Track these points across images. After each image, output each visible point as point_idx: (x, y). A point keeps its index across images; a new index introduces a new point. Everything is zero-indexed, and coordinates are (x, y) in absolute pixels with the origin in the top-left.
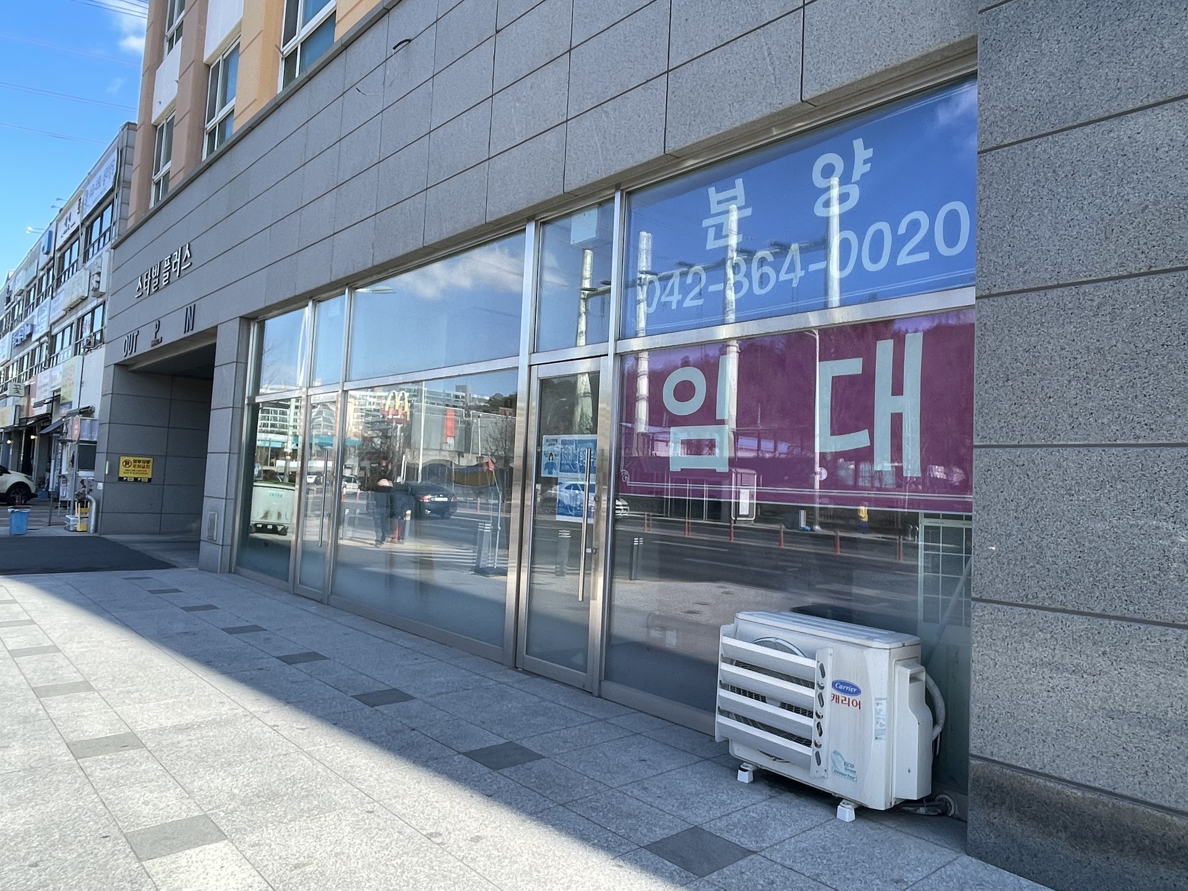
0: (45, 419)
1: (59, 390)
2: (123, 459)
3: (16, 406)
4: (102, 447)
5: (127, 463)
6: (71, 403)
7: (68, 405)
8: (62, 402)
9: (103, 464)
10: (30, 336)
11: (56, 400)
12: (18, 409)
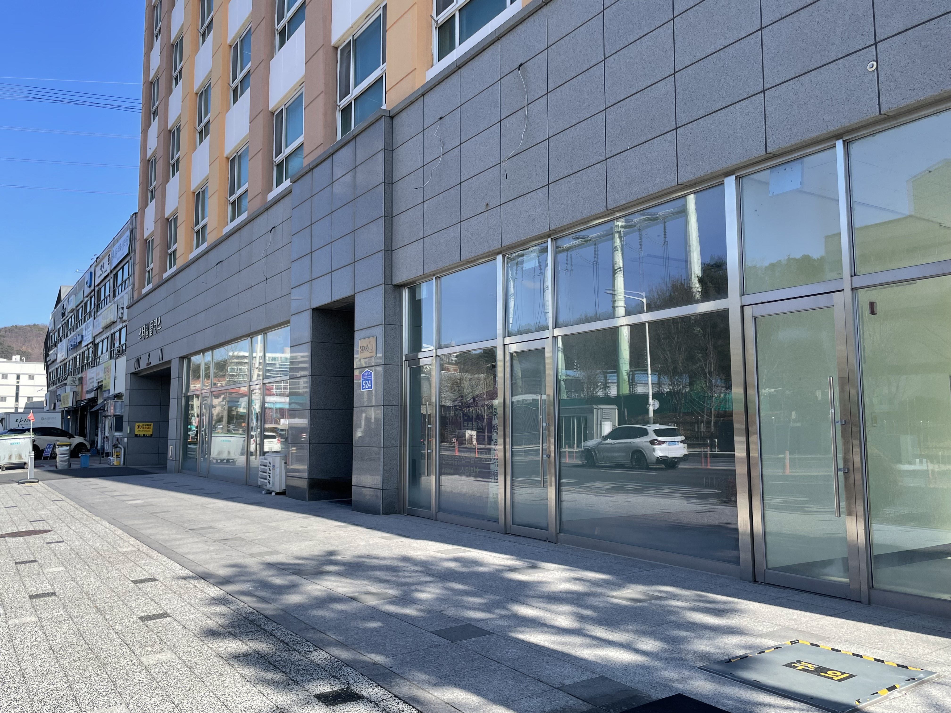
0: (93, 401)
1: (102, 381)
2: (137, 424)
3: (73, 392)
4: (125, 419)
5: (139, 426)
6: (109, 390)
7: (107, 392)
8: (104, 389)
9: (126, 428)
10: (80, 342)
11: (100, 388)
12: (75, 393)
